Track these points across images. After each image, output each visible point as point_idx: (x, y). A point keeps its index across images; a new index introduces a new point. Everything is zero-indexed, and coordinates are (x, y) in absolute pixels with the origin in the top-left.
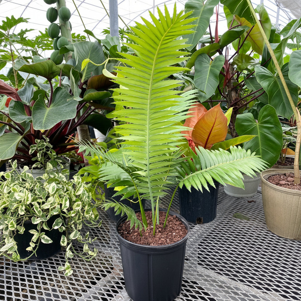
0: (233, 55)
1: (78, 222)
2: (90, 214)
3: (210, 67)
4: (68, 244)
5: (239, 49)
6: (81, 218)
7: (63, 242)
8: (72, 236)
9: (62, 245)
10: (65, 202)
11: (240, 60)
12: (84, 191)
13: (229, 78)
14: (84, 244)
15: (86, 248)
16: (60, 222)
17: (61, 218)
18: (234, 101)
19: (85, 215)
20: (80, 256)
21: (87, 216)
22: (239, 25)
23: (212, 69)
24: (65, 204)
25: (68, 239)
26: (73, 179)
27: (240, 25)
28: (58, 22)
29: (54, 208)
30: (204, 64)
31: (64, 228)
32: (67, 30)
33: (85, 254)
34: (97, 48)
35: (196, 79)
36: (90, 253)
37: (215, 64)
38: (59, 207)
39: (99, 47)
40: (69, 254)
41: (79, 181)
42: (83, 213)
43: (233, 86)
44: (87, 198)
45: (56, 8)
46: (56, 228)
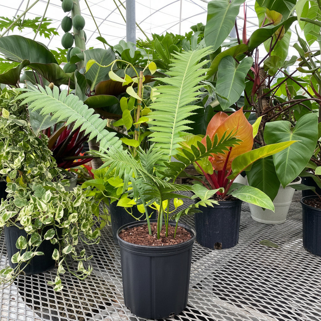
0: (264, 57)
1: (73, 236)
2: (87, 229)
3: (236, 70)
4: (61, 259)
5: (271, 50)
6: (77, 231)
7: (56, 256)
8: (65, 251)
9: (54, 258)
10: (59, 212)
11: (272, 63)
12: (82, 203)
13: (258, 84)
14: (79, 261)
15: (80, 266)
16: (52, 234)
17: (54, 229)
18: (264, 111)
19: (81, 229)
20: (74, 274)
21: (84, 230)
22: (271, 24)
23: (237, 73)
24: (59, 214)
25: (61, 254)
26: (73, 190)
27: (273, 23)
28: (72, 31)
29: (47, 217)
30: (229, 67)
31: (56, 241)
32: (81, 39)
33: (79, 273)
34: (109, 55)
35: (219, 84)
36: (85, 271)
37: (241, 66)
38: (52, 216)
39: (111, 54)
40: (61, 269)
41: (79, 192)
42: (79, 226)
43: (264, 93)
44: (85, 211)
45: (70, 17)
46: (48, 239)
